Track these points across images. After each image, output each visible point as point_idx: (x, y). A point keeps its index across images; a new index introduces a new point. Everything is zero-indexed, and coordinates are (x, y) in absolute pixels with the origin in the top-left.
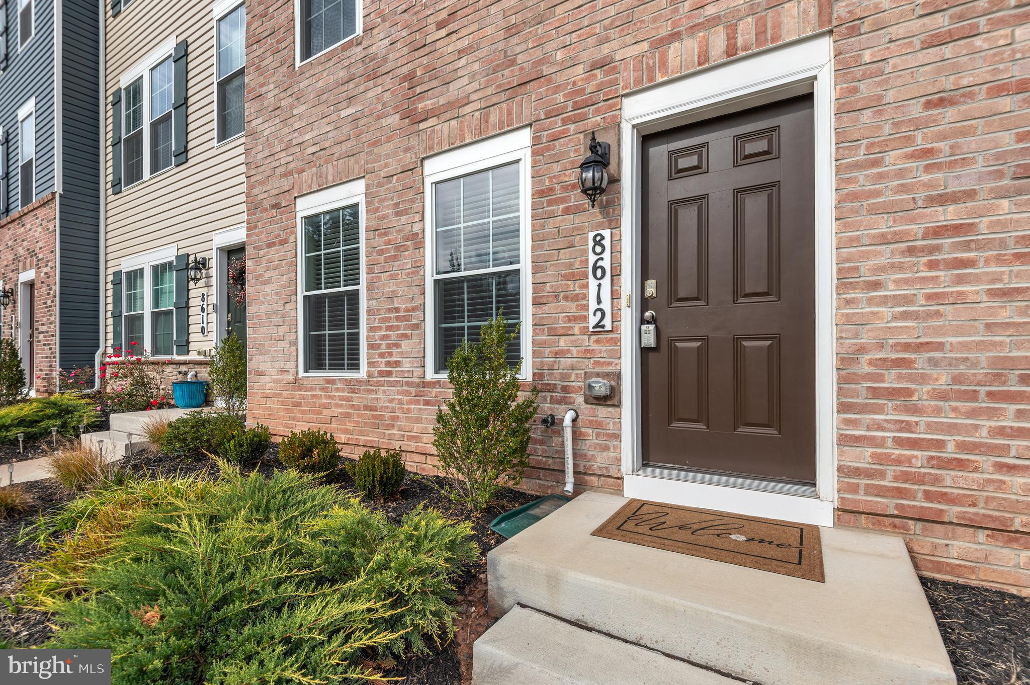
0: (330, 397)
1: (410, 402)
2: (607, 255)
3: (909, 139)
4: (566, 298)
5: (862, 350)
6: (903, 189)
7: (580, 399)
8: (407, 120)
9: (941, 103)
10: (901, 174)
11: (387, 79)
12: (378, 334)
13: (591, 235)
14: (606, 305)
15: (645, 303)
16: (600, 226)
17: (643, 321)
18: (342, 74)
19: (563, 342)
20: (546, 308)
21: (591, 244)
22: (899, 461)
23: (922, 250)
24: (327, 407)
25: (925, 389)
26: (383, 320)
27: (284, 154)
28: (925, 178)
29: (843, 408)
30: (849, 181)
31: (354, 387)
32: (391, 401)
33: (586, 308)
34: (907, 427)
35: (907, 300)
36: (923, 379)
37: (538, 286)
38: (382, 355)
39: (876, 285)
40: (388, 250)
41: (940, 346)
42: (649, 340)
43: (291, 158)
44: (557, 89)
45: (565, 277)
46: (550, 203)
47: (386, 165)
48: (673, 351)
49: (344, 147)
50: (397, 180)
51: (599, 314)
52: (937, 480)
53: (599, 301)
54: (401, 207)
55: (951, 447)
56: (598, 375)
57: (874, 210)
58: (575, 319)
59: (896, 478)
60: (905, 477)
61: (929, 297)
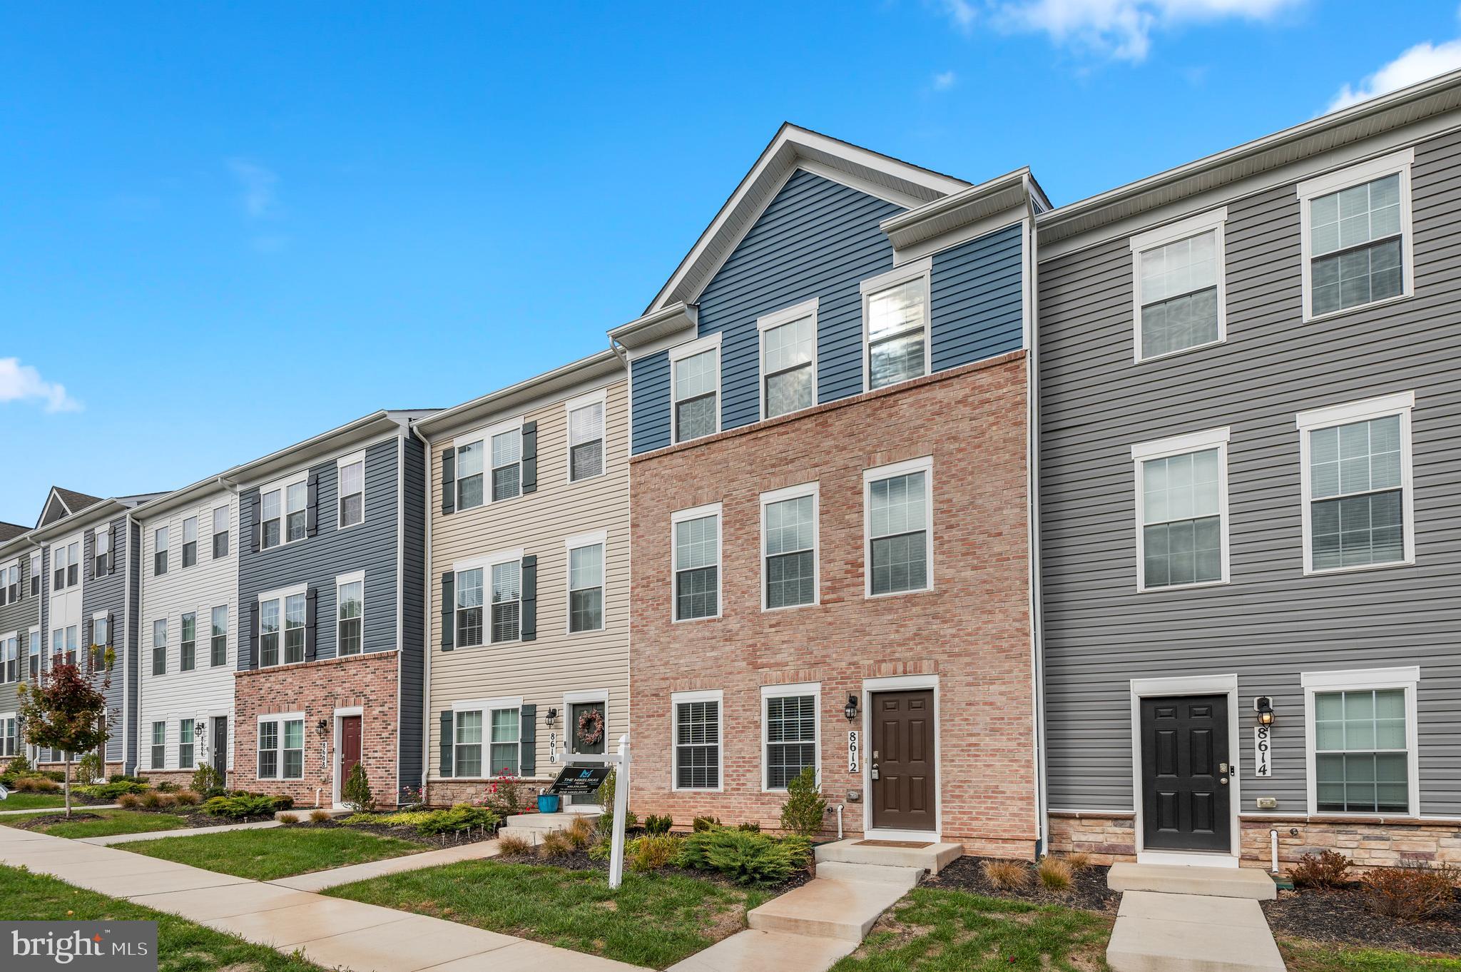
0: (697, 802)
1: (752, 804)
2: (857, 741)
3: (961, 715)
4: (838, 757)
5: (948, 782)
6: (960, 730)
7: (845, 801)
8: (751, 666)
9: (970, 704)
10: (960, 725)
11: (739, 644)
12: (731, 769)
13: (850, 732)
14: (856, 762)
15: (874, 761)
16: (853, 729)
17: (873, 768)
18: (707, 634)
19: (836, 776)
20: (828, 761)
21: (850, 736)
22: (960, 819)
23: (966, 750)
24: (695, 807)
25: (967, 795)
26: (735, 762)
27: (663, 667)
28: (966, 727)
29: (943, 802)
30: (944, 725)
31: (714, 796)
32: (740, 803)
33: (847, 762)
34: (962, 807)
35: (962, 766)
36: (966, 792)
37: (824, 752)
38: (734, 780)
39: (953, 761)
40: (738, 727)
41: (970, 782)
42: (876, 776)
43: (668, 671)
44: (833, 669)
45: (837, 749)
46: (830, 716)
47: (737, 685)
48: (886, 781)
49: (708, 671)
50: (744, 694)
51: (853, 765)
52: (970, 824)
53: (853, 760)
54: (746, 708)
55: (974, 813)
56: (853, 790)
57: (952, 736)
58: (842, 767)
59: (959, 825)
60: (962, 824)
61: (968, 766)
